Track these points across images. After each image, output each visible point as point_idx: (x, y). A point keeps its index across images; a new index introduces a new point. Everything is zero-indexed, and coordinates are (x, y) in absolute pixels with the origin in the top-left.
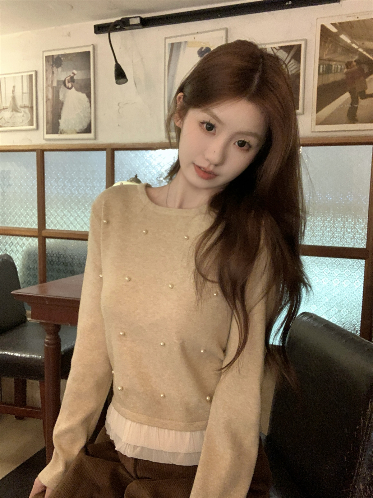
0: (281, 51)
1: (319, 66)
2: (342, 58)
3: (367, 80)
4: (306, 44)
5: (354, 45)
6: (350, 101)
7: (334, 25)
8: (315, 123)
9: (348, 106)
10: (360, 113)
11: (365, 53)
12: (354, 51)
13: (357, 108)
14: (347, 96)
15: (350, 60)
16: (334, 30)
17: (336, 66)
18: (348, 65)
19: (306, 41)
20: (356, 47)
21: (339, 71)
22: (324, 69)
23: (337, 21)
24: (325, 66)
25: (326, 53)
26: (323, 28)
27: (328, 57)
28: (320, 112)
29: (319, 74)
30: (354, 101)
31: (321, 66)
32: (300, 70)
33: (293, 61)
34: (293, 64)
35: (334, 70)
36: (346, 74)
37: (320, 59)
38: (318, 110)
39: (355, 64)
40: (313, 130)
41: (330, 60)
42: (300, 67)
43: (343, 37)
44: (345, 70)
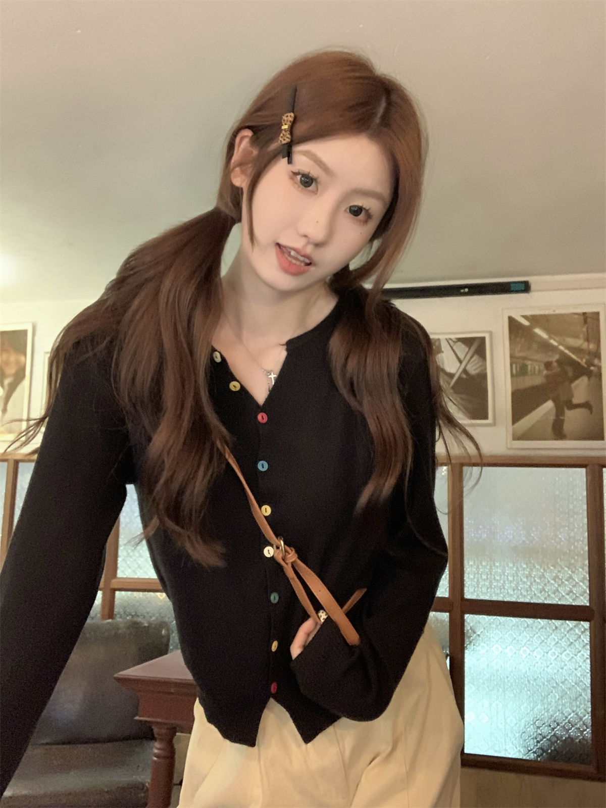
0: (459, 343)
1: (511, 366)
2: (538, 357)
3: (573, 385)
4: (491, 338)
5: (552, 341)
6: (554, 411)
7: (525, 317)
8: (510, 437)
9: (552, 418)
10: (567, 427)
11: (567, 351)
12: (554, 349)
13: (563, 421)
14: (549, 405)
15: (550, 359)
16: (526, 323)
17: (533, 366)
18: (548, 365)
19: (491, 333)
20: (555, 344)
21: (537, 372)
22: (518, 369)
23: (529, 313)
24: (518, 366)
25: (519, 349)
26: (511, 321)
27: (521, 354)
28: (517, 425)
29: (512, 375)
30: (559, 412)
31: (514, 366)
32: (486, 369)
33: (476, 357)
34: (476, 362)
35: (531, 371)
36: (547, 377)
37: (512, 357)
38: (514, 422)
39: (555, 364)
40: (509, 447)
41: (524, 358)
42: (485, 365)
43: (538, 331)
44: (545, 372)
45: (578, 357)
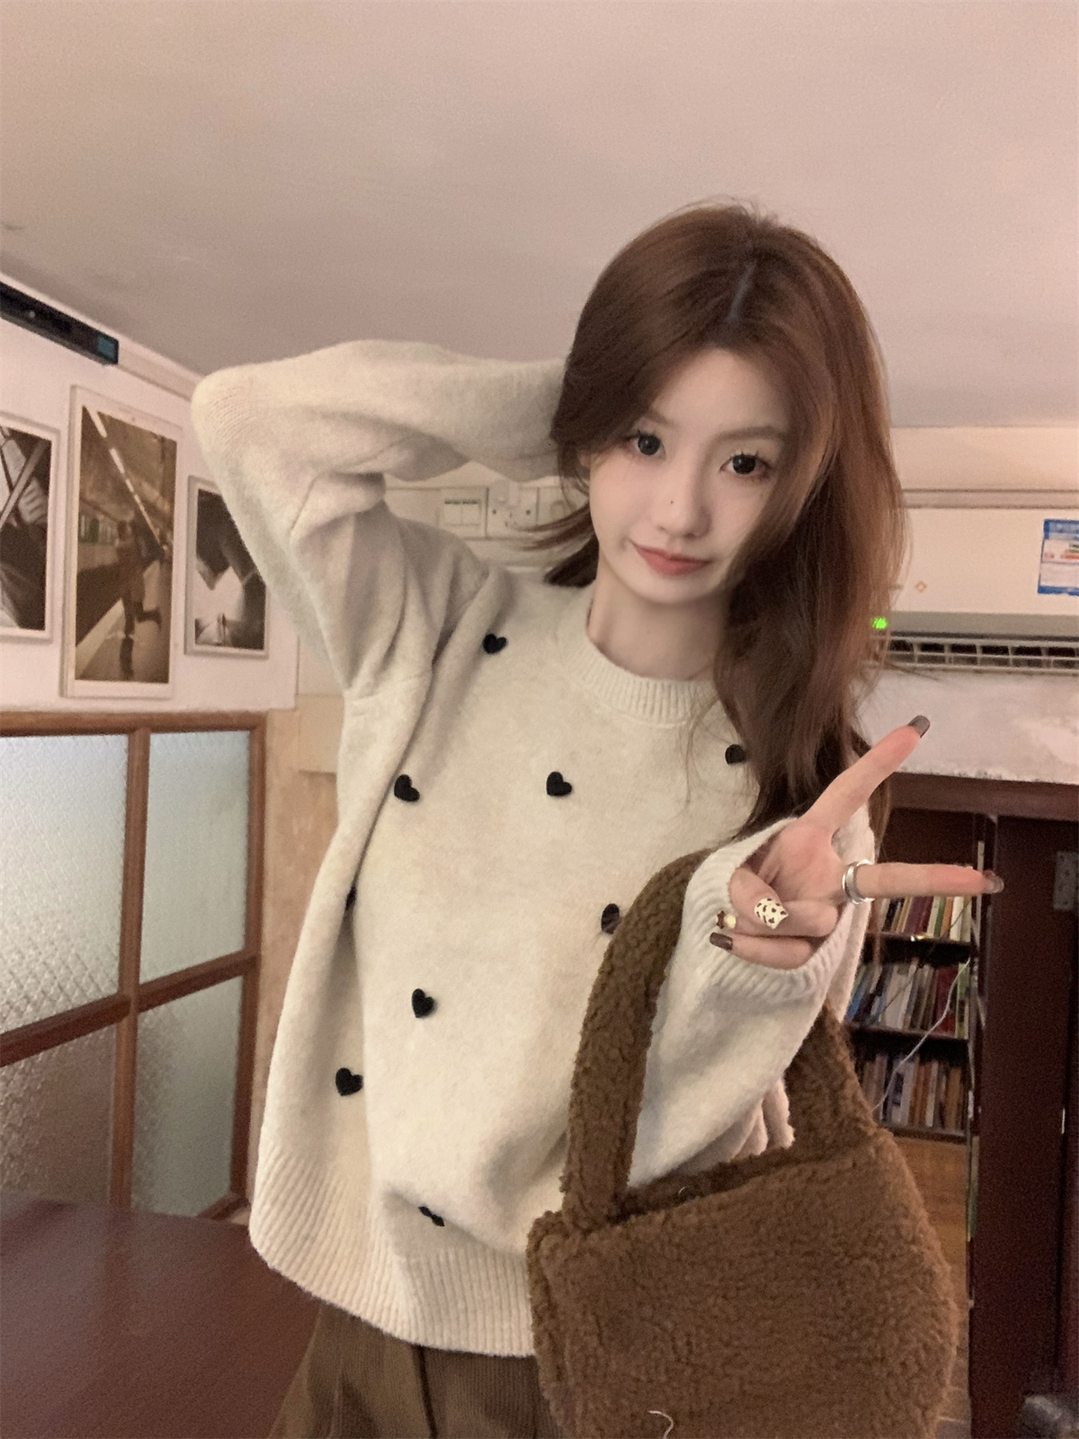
0: (12, 443)
1: (80, 518)
2: (112, 509)
3: (145, 575)
4: (58, 447)
5: (128, 483)
6: (124, 623)
7: (101, 415)
8: (71, 674)
10: (136, 655)
11: (142, 508)
12: (129, 498)
13: (133, 643)
15: (124, 518)
16: (102, 430)
17: (104, 526)
18: (121, 529)
19: (59, 435)
20: (131, 488)
22: (88, 527)
24: (87, 520)
25: (91, 484)
26: (86, 419)
27: (92, 497)
29: (81, 540)
30: (130, 625)
31: (83, 518)
32: (45, 516)
33: (35, 483)
34: (34, 495)
35: (103, 535)
36: (120, 551)
37: (82, 499)
38: (80, 637)
39: (129, 530)
41: (97, 507)
42: (47, 506)
43: (114, 454)
45: (153, 522)
